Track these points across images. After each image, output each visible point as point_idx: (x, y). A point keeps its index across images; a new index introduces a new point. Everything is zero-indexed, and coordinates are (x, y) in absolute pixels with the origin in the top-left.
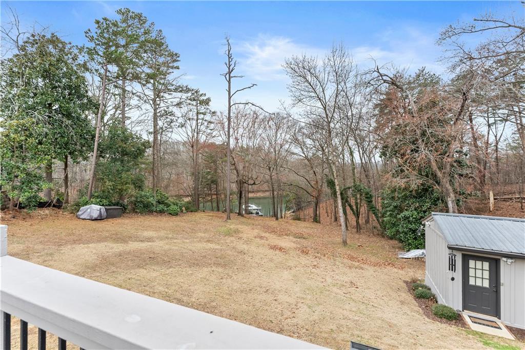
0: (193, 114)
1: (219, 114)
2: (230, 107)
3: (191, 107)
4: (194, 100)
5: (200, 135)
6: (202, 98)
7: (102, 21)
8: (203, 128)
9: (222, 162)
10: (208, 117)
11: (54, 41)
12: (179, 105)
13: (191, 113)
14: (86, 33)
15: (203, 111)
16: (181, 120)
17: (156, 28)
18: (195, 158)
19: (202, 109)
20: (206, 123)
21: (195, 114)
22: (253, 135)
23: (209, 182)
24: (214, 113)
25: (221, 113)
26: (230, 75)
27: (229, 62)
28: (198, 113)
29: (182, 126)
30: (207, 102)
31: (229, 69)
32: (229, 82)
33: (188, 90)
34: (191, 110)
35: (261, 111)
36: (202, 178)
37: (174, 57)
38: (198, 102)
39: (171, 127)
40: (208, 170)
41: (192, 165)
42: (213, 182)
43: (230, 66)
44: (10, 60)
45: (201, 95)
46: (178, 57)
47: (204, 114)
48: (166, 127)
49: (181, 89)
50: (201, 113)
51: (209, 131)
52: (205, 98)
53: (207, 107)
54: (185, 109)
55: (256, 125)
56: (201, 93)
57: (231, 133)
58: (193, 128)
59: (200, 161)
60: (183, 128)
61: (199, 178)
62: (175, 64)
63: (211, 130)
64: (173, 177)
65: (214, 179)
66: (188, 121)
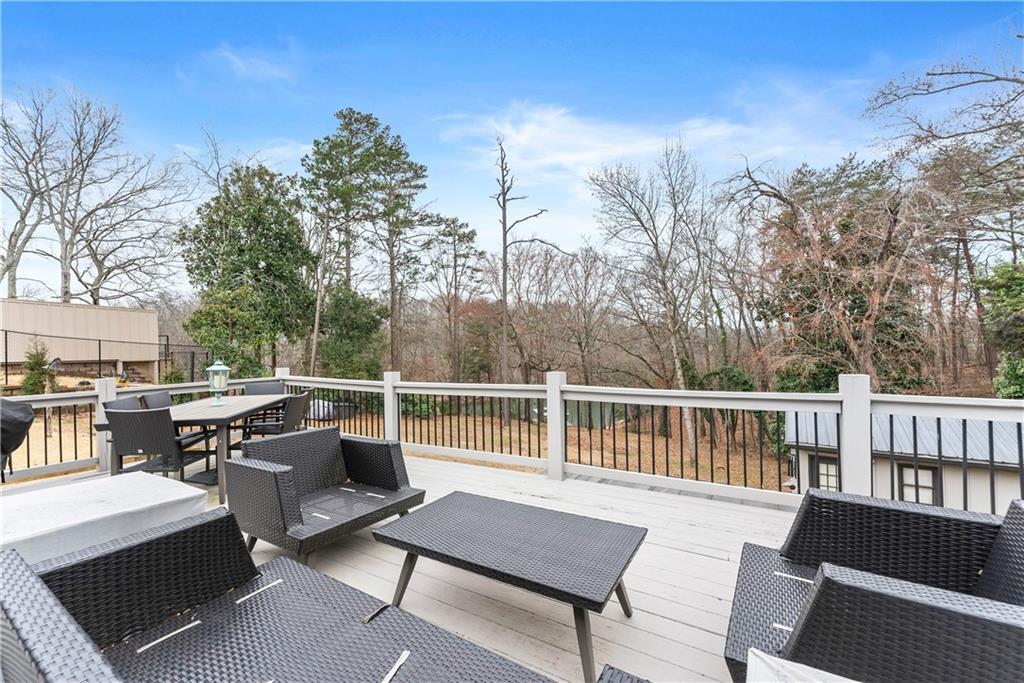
0: (448, 259)
1: (488, 256)
2: (505, 248)
3: (444, 247)
4: (450, 235)
5: (461, 290)
6: (461, 231)
7: (323, 141)
8: (464, 280)
9: (497, 335)
10: (472, 262)
11: (262, 173)
12: (427, 245)
13: (445, 257)
14: (303, 160)
15: (465, 252)
16: (430, 270)
17: (393, 133)
18: (452, 329)
19: (463, 249)
20: (469, 272)
21: (451, 257)
22: (545, 289)
23: (477, 368)
24: (482, 253)
25: (492, 256)
26: (504, 198)
27: (503, 177)
28: (456, 256)
29: (432, 278)
30: (470, 237)
31: (503, 187)
32: (504, 208)
33: (440, 221)
34: (445, 252)
35: (556, 251)
36: (465, 362)
37: (419, 171)
38: (457, 237)
39: (415, 281)
40: (475, 348)
41: (449, 339)
42: (482, 368)
43: (504, 183)
44: (208, 205)
45: (461, 227)
46: (425, 170)
47: (466, 256)
48: (407, 281)
49: (428, 220)
50: (460, 256)
51: (474, 284)
52: (467, 231)
53: (471, 244)
54: (434, 252)
55: (550, 273)
56: (459, 223)
57: (509, 287)
58: (449, 279)
59: (461, 333)
60: (434, 282)
61: (460, 362)
62: (420, 182)
63: (478, 282)
64: (419, 360)
65: (485, 362)
66: (441, 270)
